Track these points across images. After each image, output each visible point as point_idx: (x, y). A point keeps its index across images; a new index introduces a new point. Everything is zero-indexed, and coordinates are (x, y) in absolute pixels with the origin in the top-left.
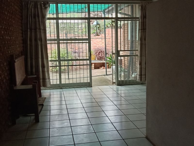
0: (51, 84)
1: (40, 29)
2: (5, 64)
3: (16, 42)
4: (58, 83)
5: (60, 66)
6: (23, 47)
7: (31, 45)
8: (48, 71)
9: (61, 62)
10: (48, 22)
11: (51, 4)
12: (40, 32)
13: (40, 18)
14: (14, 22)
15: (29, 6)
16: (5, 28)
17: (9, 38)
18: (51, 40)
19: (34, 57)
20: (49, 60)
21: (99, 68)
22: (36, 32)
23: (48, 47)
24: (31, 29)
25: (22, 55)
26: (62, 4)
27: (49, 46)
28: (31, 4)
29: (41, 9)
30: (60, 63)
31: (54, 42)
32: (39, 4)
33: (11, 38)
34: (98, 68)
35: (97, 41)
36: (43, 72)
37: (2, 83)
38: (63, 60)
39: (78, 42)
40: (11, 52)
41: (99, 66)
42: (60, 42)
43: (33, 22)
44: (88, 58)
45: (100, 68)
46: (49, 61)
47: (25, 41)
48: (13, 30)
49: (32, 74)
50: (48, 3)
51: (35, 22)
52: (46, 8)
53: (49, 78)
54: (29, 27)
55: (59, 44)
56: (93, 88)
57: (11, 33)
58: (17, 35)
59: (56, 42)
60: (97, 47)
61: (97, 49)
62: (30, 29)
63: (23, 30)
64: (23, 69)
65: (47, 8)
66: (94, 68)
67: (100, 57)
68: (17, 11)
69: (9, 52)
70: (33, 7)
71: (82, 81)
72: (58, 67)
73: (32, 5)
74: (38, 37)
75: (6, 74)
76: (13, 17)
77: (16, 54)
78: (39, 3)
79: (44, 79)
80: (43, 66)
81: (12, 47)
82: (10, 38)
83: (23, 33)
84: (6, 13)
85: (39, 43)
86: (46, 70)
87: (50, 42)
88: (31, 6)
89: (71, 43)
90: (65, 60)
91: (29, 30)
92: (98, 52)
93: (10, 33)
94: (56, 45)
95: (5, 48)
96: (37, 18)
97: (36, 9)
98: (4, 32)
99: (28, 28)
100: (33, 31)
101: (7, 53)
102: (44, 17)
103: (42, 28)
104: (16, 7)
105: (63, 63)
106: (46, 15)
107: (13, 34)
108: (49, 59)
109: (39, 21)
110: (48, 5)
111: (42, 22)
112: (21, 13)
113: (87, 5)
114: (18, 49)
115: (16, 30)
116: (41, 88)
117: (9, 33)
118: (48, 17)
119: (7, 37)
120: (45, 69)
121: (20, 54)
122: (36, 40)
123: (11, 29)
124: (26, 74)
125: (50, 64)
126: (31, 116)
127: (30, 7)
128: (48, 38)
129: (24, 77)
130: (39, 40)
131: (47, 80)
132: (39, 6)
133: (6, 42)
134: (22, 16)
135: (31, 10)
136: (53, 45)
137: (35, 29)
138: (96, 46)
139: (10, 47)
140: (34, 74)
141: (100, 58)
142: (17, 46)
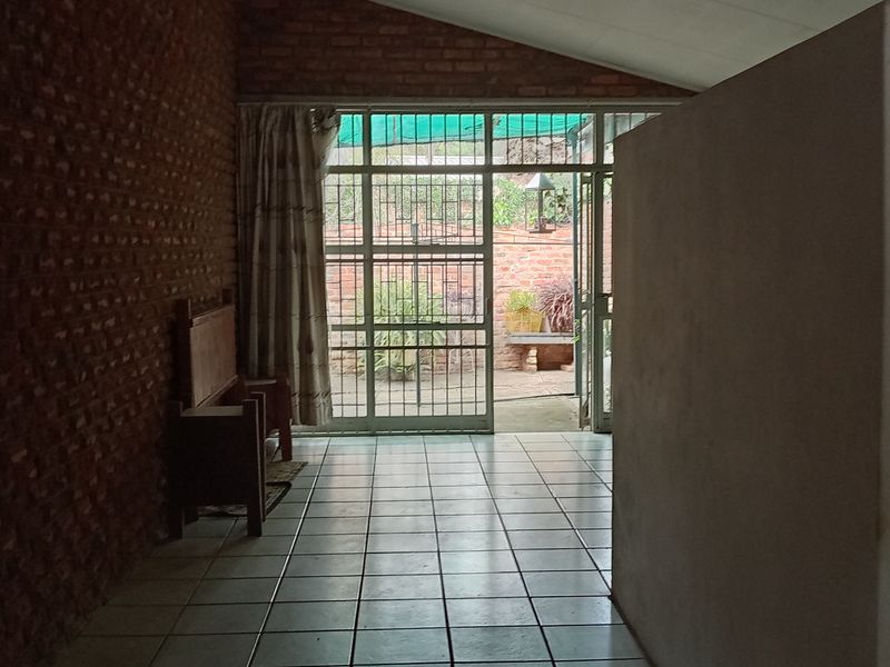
0: (334, 416)
1: (300, 208)
2: (155, 330)
3: (205, 256)
4: (363, 412)
5: (371, 348)
6: (236, 272)
7: (264, 267)
8: (324, 366)
9: (377, 333)
10: (330, 180)
11: (343, 116)
12: (301, 219)
13: (302, 169)
14: (199, 184)
15: (262, 123)
16: (161, 208)
17: (176, 242)
18: (340, 249)
19: (272, 313)
20: (328, 323)
21: (559, 369)
22: (284, 219)
23: (328, 276)
24: (267, 210)
25: (227, 302)
26: (387, 113)
27: (331, 273)
28: (273, 117)
29: (308, 133)
30: (371, 337)
31: (351, 257)
32: (299, 115)
33: (185, 241)
34: (556, 367)
35: (552, 256)
36: (306, 368)
37: (139, 392)
38: (382, 327)
39: (443, 256)
40: (179, 292)
41: (557, 358)
42: (375, 256)
43: (275, 184)
44: (480, 320)
45: (562, 366)
46: (330, 328)
47: (241, 254)
48: (196, 213)
49: (263, 374)
50: (333, 111)
51: (285, 182)
52: (325, 131)
53: (328, 393)
54: (259, 201)
55: (369, 264)
56: (496, 437)
57: (185, 224)
58: (211, 229)
59: (361, 257)
60: (552, 280)
61: (550, 288)
62: (263, 210)
63: (238, 212)
64: (227, 352)
65: (329, 129)
66: (535, 367)
67: (562, 320)
68: (216, 146)
69: (174, 290)
70: (278, 126)
71: (455, 411)
72: (362, 353)
73: (276, 119)
74: (292, 237)
75: (157, 364)
76: (196, 167)
77: (202, 299)
78: (301, 113)
79: (308, 395)
80: (306, 347)
81: (187, 271)
82: (181, 241)
83: (239, 221)
84: (169, 158)
85: (295, 260)
86: (316, 361)
87: (337, 257)
88: (269, 124)
89: (446, 260)
90: (389, 327)
91: (258, 212)
92: (556, 299)
93: (181, 226)
94: (360, 268)
95: (159, 276)
96: (290, 166)
97: (289, 136)
98: (157, 224)
99: (254, 206)
100: (274, 214)
101: (165, 291)
102: (315, 162)
103: (307, 202)
104: (211, 132)
105: (381, 337)
106: (324, 157)
107: (193, 226)
108: (331, 321)
109: (297, 180)
110: (332, 119)
111: (307, 182)
112: (234, 151)
113: (480, 118)
114: (212, 281)
115: (206, 213)
116: (293, 427)
117: (175, 227)
118: (332, 164)
119: (168, 240)
120: (311, 359)
121: (221, 300)
122: (283, 249)
123: (185, 210)
124: (238, 372)
125: (334, 339)
126: (238, 516)
127: (268, 129)
128: (328, 243)
129: (228, 383)
130: (296, 251)
131: (320, 400)
132: (299, 125)
133: (164, 257)
134: (235, 162)
135: (271, 136)
136: (347, 269)
137: (283, 209)
138: (550, 276)
139: (178, 273)
140: (272, 373)
141: (563, 323)
142: (209, 269)
